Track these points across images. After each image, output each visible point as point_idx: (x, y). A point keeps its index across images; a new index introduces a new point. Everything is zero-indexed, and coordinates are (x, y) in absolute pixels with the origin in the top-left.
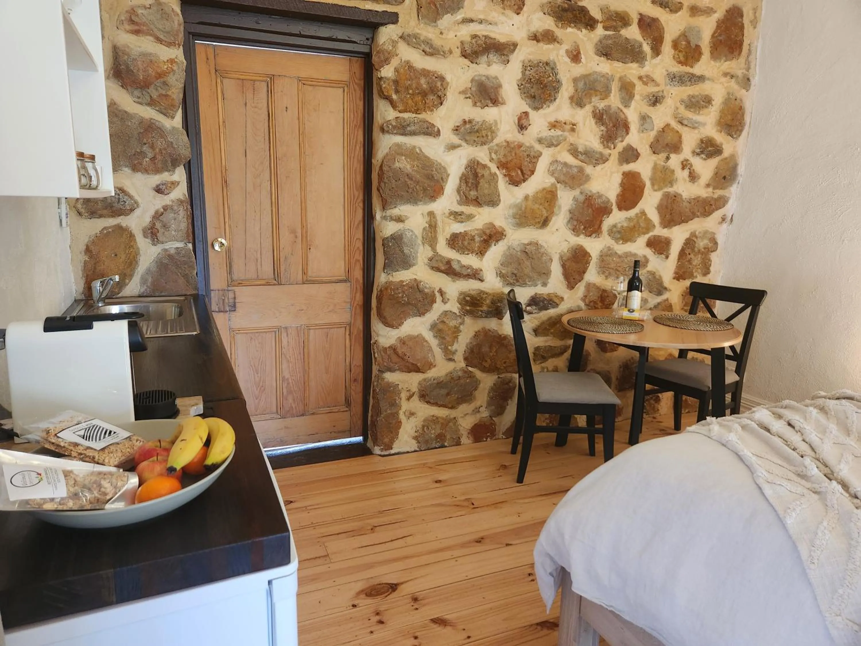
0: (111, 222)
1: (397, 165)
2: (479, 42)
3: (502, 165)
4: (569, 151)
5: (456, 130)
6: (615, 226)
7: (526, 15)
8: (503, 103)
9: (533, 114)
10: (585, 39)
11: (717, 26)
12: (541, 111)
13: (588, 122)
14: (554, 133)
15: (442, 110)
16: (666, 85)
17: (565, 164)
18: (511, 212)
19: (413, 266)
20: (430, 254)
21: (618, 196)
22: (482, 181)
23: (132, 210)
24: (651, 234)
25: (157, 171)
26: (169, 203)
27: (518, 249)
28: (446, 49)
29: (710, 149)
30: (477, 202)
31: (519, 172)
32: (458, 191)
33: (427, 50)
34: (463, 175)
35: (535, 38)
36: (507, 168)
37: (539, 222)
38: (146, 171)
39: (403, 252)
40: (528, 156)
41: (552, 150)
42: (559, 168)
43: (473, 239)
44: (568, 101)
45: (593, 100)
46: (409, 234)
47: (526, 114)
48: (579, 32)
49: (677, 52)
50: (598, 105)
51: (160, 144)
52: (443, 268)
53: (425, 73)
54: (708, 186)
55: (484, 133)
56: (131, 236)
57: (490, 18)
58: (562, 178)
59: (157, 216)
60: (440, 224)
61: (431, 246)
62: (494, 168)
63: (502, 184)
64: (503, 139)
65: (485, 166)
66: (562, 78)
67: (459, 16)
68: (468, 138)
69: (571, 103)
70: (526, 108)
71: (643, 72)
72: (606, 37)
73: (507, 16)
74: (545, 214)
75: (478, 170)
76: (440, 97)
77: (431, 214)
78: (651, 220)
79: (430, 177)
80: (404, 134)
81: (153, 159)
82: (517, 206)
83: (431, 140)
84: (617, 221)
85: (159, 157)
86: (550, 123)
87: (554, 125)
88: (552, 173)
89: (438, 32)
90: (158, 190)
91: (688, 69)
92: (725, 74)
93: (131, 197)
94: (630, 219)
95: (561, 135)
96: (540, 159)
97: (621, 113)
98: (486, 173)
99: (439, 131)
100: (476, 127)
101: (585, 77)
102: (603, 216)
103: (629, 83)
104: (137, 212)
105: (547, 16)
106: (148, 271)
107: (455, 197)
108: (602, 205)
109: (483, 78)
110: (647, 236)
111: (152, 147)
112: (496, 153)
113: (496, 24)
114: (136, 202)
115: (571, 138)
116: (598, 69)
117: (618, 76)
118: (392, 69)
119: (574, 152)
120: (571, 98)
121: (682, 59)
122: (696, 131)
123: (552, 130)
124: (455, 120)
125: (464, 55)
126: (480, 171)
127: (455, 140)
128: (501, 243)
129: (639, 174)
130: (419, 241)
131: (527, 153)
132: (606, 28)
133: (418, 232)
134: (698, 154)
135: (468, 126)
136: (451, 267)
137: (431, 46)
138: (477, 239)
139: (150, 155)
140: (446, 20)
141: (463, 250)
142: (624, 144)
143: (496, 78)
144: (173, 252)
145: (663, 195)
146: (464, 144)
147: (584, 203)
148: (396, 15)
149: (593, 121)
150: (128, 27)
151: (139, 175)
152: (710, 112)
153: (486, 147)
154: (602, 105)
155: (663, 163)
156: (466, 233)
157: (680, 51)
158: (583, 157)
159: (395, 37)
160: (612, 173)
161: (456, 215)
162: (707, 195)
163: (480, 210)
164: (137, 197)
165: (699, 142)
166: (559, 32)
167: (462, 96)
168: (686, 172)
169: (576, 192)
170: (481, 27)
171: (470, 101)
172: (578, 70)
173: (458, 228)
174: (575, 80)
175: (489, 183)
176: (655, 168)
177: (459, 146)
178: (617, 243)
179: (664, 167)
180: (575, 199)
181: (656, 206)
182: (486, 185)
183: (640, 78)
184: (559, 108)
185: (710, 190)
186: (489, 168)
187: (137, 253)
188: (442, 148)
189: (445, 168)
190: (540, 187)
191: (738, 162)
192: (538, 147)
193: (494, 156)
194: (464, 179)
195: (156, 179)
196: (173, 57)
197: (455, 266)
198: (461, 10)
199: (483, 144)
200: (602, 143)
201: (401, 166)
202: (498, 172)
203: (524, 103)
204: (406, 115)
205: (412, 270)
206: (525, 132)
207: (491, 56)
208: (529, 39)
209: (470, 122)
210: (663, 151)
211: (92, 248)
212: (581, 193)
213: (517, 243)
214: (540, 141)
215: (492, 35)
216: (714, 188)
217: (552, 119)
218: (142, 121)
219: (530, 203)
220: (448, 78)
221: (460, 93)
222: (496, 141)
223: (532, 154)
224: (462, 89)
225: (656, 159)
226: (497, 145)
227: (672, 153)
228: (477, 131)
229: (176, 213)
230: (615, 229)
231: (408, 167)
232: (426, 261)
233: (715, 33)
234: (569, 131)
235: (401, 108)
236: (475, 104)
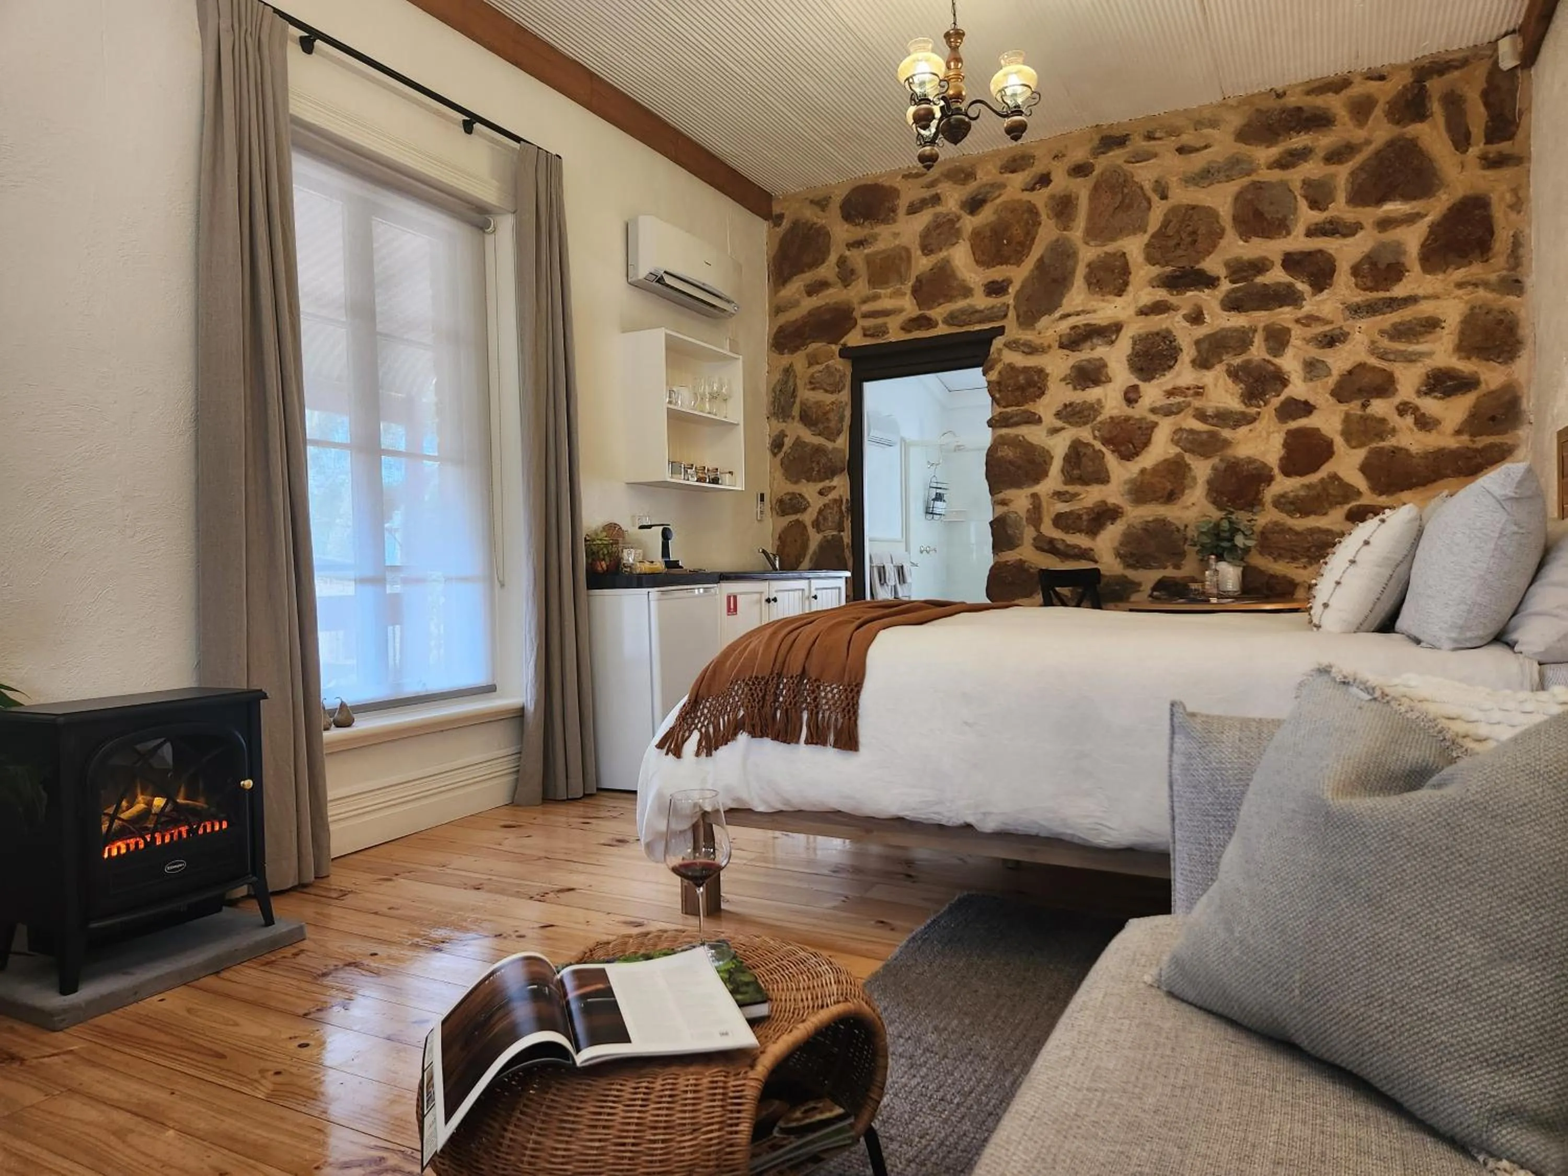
0: (793, 517)
1: (1000, 454)
2: (1079, 331)
3: (1106, 442)
4: (1194, 416)
5: (1058, 415)
6: (1283, 496)
7: (1131, 296)
8: (1109, 380)
9: (1143, 386)
10: (1209, 298)
11: (1430, 232)
12: (1155, 382)
13: (1221, 381)
14: (1173, 400)
15: (1045, 399)
16: (1346, 320)
17: (1192, 431)
18: (1127, 487)
19: (1018, 546)
20: (1034, 534)
21: (1281, 459)
22: (1084, 460)
23: (805, 509)
24: (1354, 504)
25: (822, 480)
26: (827, 502)
27: (1139, 527)
28: (1046, 344)
29: (1449, 383)
30: (1085, 481)
31: (1131, 446)
32: (1062, 471)
33: (1026, 350)
34: (1066, 455)
35: (1144, 312)
36: (1113, 444)
37: (1162, 497)
38: (815, 481)
39: (1006, 532)
40: (1140, 428)
41: (1171, 419)
42: (1185, 435)
43: (1079, 517)
44: (1190, 365)
45: (1224, 358)
46: (1013, 516)
47: (1135, 388)
48: (1201, 294)
49: (1359, 279)
50: (1232, 362)
51: (823, 460)
52: (1046, 547)
53: (1026, 370)
54: (1458, 432)
55: (1086, 413)
56: (805, 527)
57: (1088, 307)
58: (1189, 446)
59: (820, 512)
60: (1044, 504)
61: (1035, 526)
62: (1098, 445)
63: (1111, 460)
64: (1108, 416)
65: (1088, 445)
66: (1181, 343)
67: (1057, 315)
68: (1071, 420)
69: (1193, 367)
70: (1135, 381)
71: (1300, 314)
72: (1233, 290)
73: (1108, 301)
74: (1169, 486)
75: (1080, 449)
76: (1040, 388)
77: (1035, 496)
78: (1352, 486)
79: (1032, 462)
80: (1007, 426)
81: (819, 471)
82: (1132, 481)
83: (1033, 428)
84: (1288, 490)
85: (822, 470)
86: (1165, 391)
87: (1170, 393)
88: (1176, 443)
89: (1036, 332)
90: (821, 493)
91: (1382, 294)
92: (1460, 285)
93: (805, 499)
94: (1309, 487)
95: (1184, 402)
96: (1156, 430)
97: (1269, 365)
98: (1089, 451)
99: (1040, 418)
100: (1078, 409)
101: (1208, 337)
102: (1259, 485)
103: (1279, 329)
104: (810, 510)
105: (1157, 289)
106: (814, 553)
107: (1060, 478)
108: (1254, 472)
109: (1084, 363)
110: (1347, 507)
111: (818, 463)
112: (1099, 431)
113: (1095, 311)
114: (808, 503)
115: (1197, 403)
116: (1228, 325)
117: (1262, 325)
118: (996, 373)
119: (1201, 416)
120: (1193, 362)
121: (1370, 284)
122: (1419, 364)
123: (1171, 398)
124: (1057, 406)
125: (1062, 346)
126: (1082, 450)
127: (1059, 424)
128: (1118, 522)
129: (1318, 430)
130: (1024, 522)
131: (1138, 425)
132: (1233, 282)
133: (1023, 514)
134: (1426, 394)
135: (1069, 409)
136: (1054, 546)
137: (1030, 346)
138: (1085, 517)
139: (816, 469)
140: (1044, 321)
141: (1067, 529)
142: (1283, 397)
143: (1101, 359)
144: (830, 538)
145: (1369, 452)
146: (1067, 426)
147: (1225, 470)
148: (1003, 328)
149: (1229, 381)
150: (809, 387)
151: (811, 484)
152: (1441, 338)
153: (1088, 426)
154: (1237, 361)
155: (1359, 413)
156: (1071, 512)
157: (1363, 277)
158: (1215, 421)
159: (1001, 346)
160: (1269, 434)
161: (1058, 495)
162: (1457, 445)
163: (1088, 488)
164: (810, 500)
165: (1424, 377)
166: (1173, 300)
167: (1063, 383)
168: (1409, 420)
169: (1216, 460)
170: (1079, 318)
171: (1070, 386)
172: (1201, 331)
173: (1062, 507)
174: (1198, 343)
175: (1092, 460)
176: (1347, 419)
177: (1063, 429)
178: (1292, 517)
179: (1361, 417)
180: (1214, 468)
181: (1358, 466)
182: (1090, 463)
183: (1298, 321)
184: (1179, 374)
185: (1465, 438)
186: (1093, 446)
187: (808, 539)
188: (1045, 433)
189: (1048, 451)
190: (1161, 459)
191: (1519, 394)
192: (1153, 418)
193: (1097, 433)
194: (1067, 459)
195: (820, 485)
196: (833, 400)
197: (1060, 546)
198: (1059, 309)
199: (1085, 423)
200: (1243, 402)
201: (1003, 454)
202: (1104, 449)
203: (1132, 376)
204: (1009, 410)
205: (1017, 550)
206: (1136, 405)
207: (1095, 341)
208: (1137, 315)
209: (1071, 404)
210: (1356, 398)
211: (783, 536)
212: (1221, 460)
213: (1139, 520)
214: (1153, 411)
215: (1093, 322)
216: (1473, 435)
217: (1169, 387)
218: (814, 445)
219: (1148, 477)
220: (1048, 370)
221: (1061, 380)
222: (1099, 419)
223: (1144, 426)
224: (1062, 376)
225: (1347, 408)
226: (1100, 423)
227: (1372, 397)
228: (1079, 412)
229: (832, 509)
230: (1283, 500)
231: (1011, 454)
232: (1032, 541)
233: (1427, 239)
234: (1192, 396)
235: (1004, 404)
236: (1075, 389)
